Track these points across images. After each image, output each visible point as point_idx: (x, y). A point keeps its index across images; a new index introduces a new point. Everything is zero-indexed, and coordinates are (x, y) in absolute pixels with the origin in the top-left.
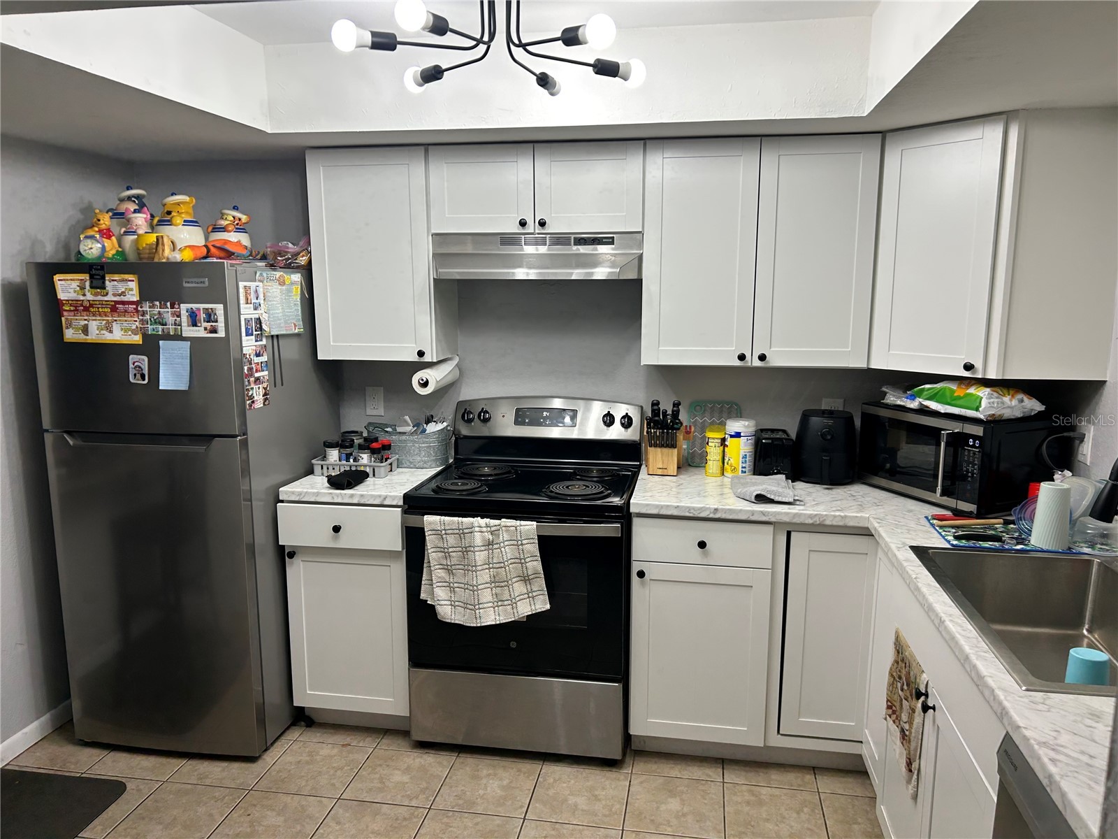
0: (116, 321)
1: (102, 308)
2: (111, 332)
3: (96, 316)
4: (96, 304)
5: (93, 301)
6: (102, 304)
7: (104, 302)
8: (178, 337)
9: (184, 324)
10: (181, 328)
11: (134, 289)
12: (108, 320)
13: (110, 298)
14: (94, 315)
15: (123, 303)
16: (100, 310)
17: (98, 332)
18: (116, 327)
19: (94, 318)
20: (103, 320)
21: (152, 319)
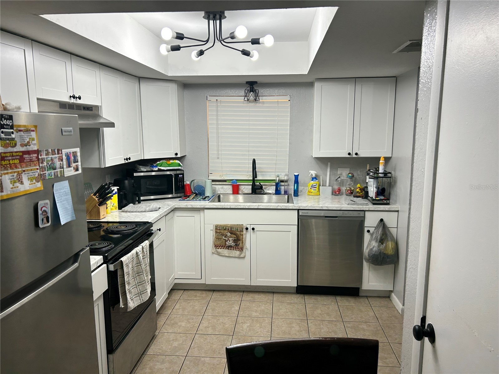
0: (24, 171)
1: (12, 160)
2: (22, 183)
3: (7, 170)
4: (7, 157)
5: (5, 153)
6: (13, 156)
7: (14, 154)
8: (62, 178)
9: (65, 167)
10: (63, 170)
11: (35, 139)
12: (18, 172)
13: (19, 148)
14: (6, 169)
15: (28, 153)
16: (11, 162)
17: (11, 186)
18: (25, 178)
19: (6, 172)
20: (15, 172)
21: (48, 166)
